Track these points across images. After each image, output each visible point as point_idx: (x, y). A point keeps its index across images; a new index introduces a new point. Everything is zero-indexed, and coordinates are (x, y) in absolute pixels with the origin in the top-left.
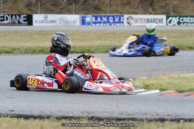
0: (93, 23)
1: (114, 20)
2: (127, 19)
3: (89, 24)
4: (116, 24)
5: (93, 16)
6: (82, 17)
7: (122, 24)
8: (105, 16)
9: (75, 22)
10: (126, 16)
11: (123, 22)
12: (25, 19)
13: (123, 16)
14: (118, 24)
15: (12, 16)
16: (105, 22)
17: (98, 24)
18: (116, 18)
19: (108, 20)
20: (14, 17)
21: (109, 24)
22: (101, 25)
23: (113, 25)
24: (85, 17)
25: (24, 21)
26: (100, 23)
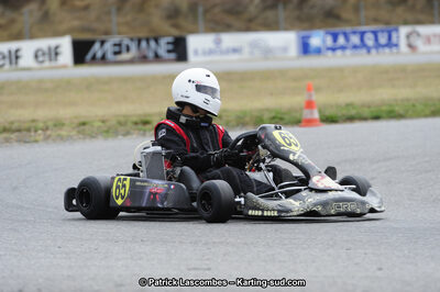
0: (329, 49)
1: (376, 39)
2: (408, 36)
3: (318, 51)
4: (381, 50)
5: (327, 33)
6: (303, 38)
7: (394, 50)
8: (354, 33)
9: (285, 49)
10: (404, 30)
11: (396, 45)
12: (170, 47)
13: (397, 30)
14: (387, 50)
15: (139, 41)
16: (355, 47)
17: (339, 52)
18: (380, 35)
19: (362, 40)
20: (144, 44)
21: (364, 51)
22: (348, 52)
23: (373, 51)
24: (308, 37)
25: (169, 51)
26: (343, 48)
